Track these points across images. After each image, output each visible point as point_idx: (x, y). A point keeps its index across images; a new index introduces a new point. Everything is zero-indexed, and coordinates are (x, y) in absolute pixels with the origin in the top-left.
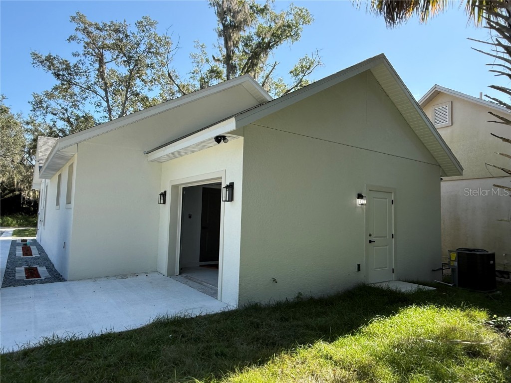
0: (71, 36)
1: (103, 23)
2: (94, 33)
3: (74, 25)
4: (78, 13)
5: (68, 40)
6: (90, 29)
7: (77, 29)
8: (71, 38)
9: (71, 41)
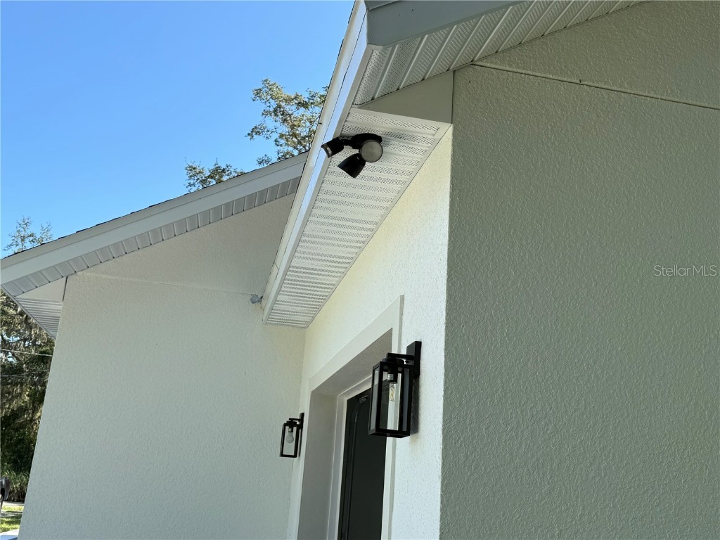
0: (256, 127)
1: (310, 92)
2: (295, 115)
3: (261, 106)
4: (266, 80)
5: (249, 134)
6: (290, 108)
7: (266, 113)
8: (256, 131)
9: (255, 136)
